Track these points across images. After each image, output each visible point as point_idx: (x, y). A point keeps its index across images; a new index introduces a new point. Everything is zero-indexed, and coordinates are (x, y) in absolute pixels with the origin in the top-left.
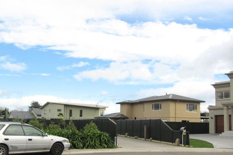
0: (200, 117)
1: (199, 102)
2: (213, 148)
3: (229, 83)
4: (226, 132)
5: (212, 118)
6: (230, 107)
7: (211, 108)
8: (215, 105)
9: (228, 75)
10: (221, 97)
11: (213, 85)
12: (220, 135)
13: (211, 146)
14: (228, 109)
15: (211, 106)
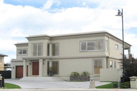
0: (4, 67)
1: (3, 56)
2: (21, 88)
3: (28, 44)
4: (25, 78)
5: (13, 68)
6: (27, 60)
7: (13, 60)
8: (16, 59)
9: (28, 38)
10: (21, 53)
11: (16, 45)
12: (21, 79)
13: (19, 87)
14: (26, 61)
15: (13, 59)
